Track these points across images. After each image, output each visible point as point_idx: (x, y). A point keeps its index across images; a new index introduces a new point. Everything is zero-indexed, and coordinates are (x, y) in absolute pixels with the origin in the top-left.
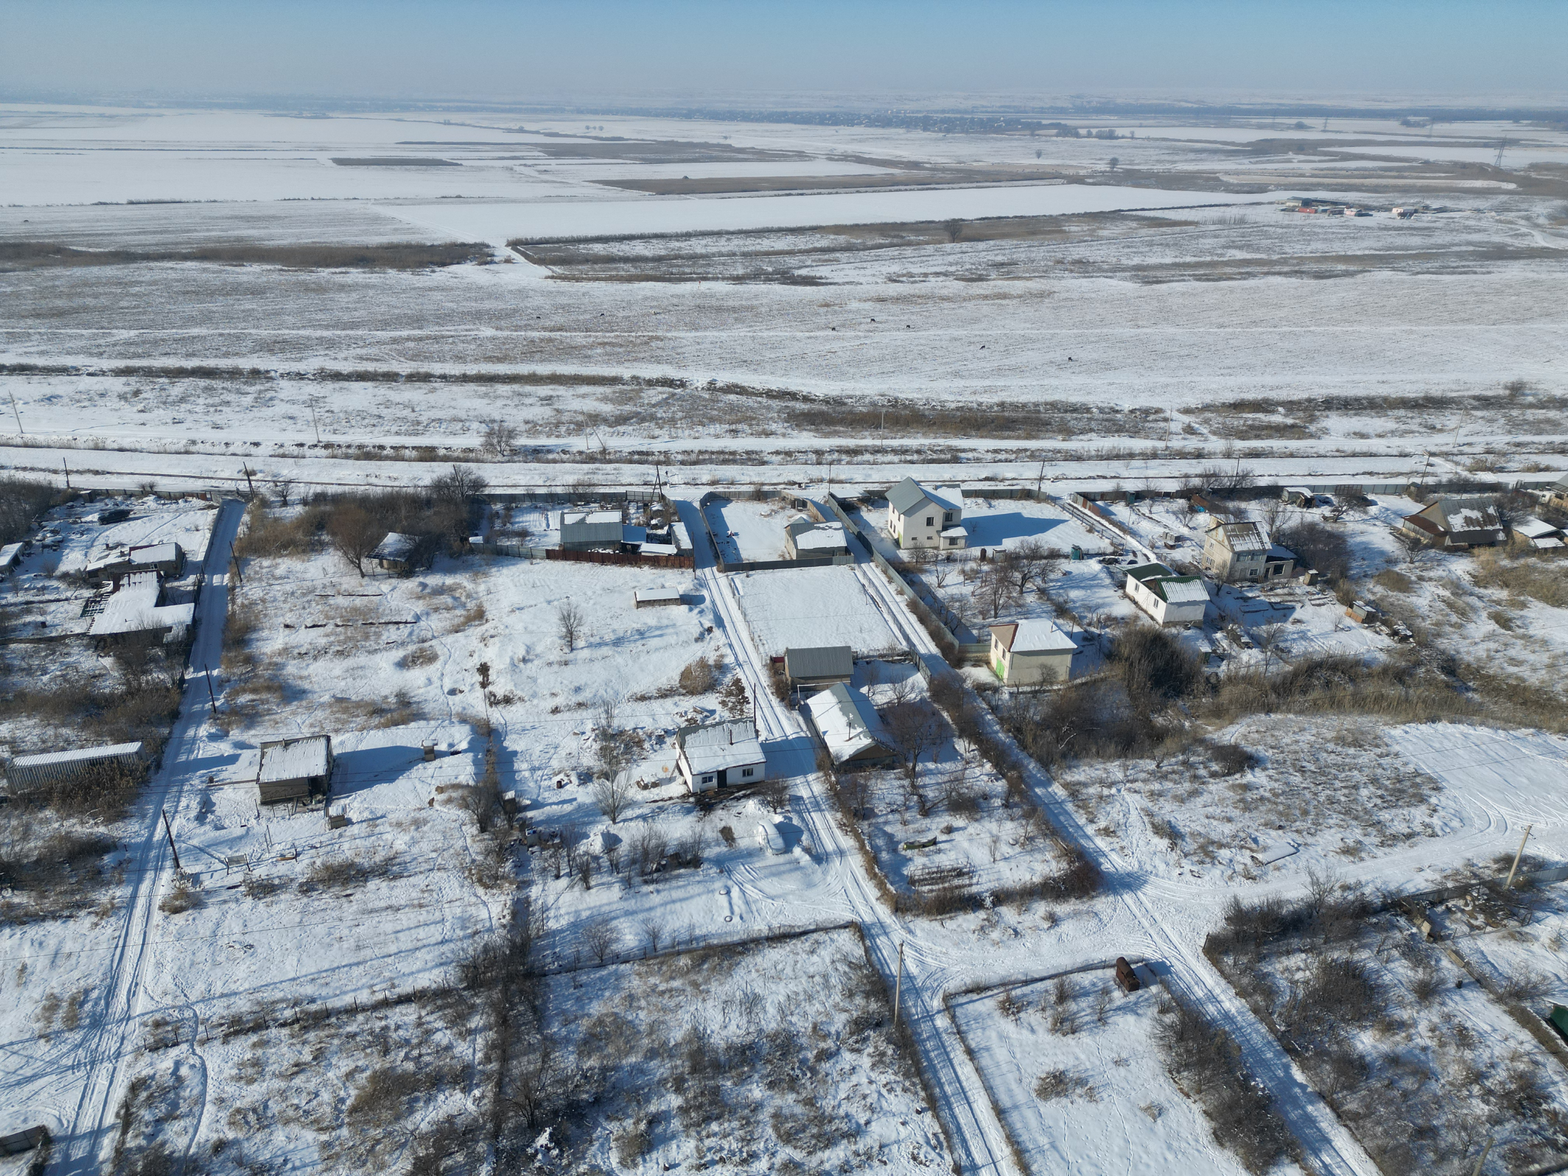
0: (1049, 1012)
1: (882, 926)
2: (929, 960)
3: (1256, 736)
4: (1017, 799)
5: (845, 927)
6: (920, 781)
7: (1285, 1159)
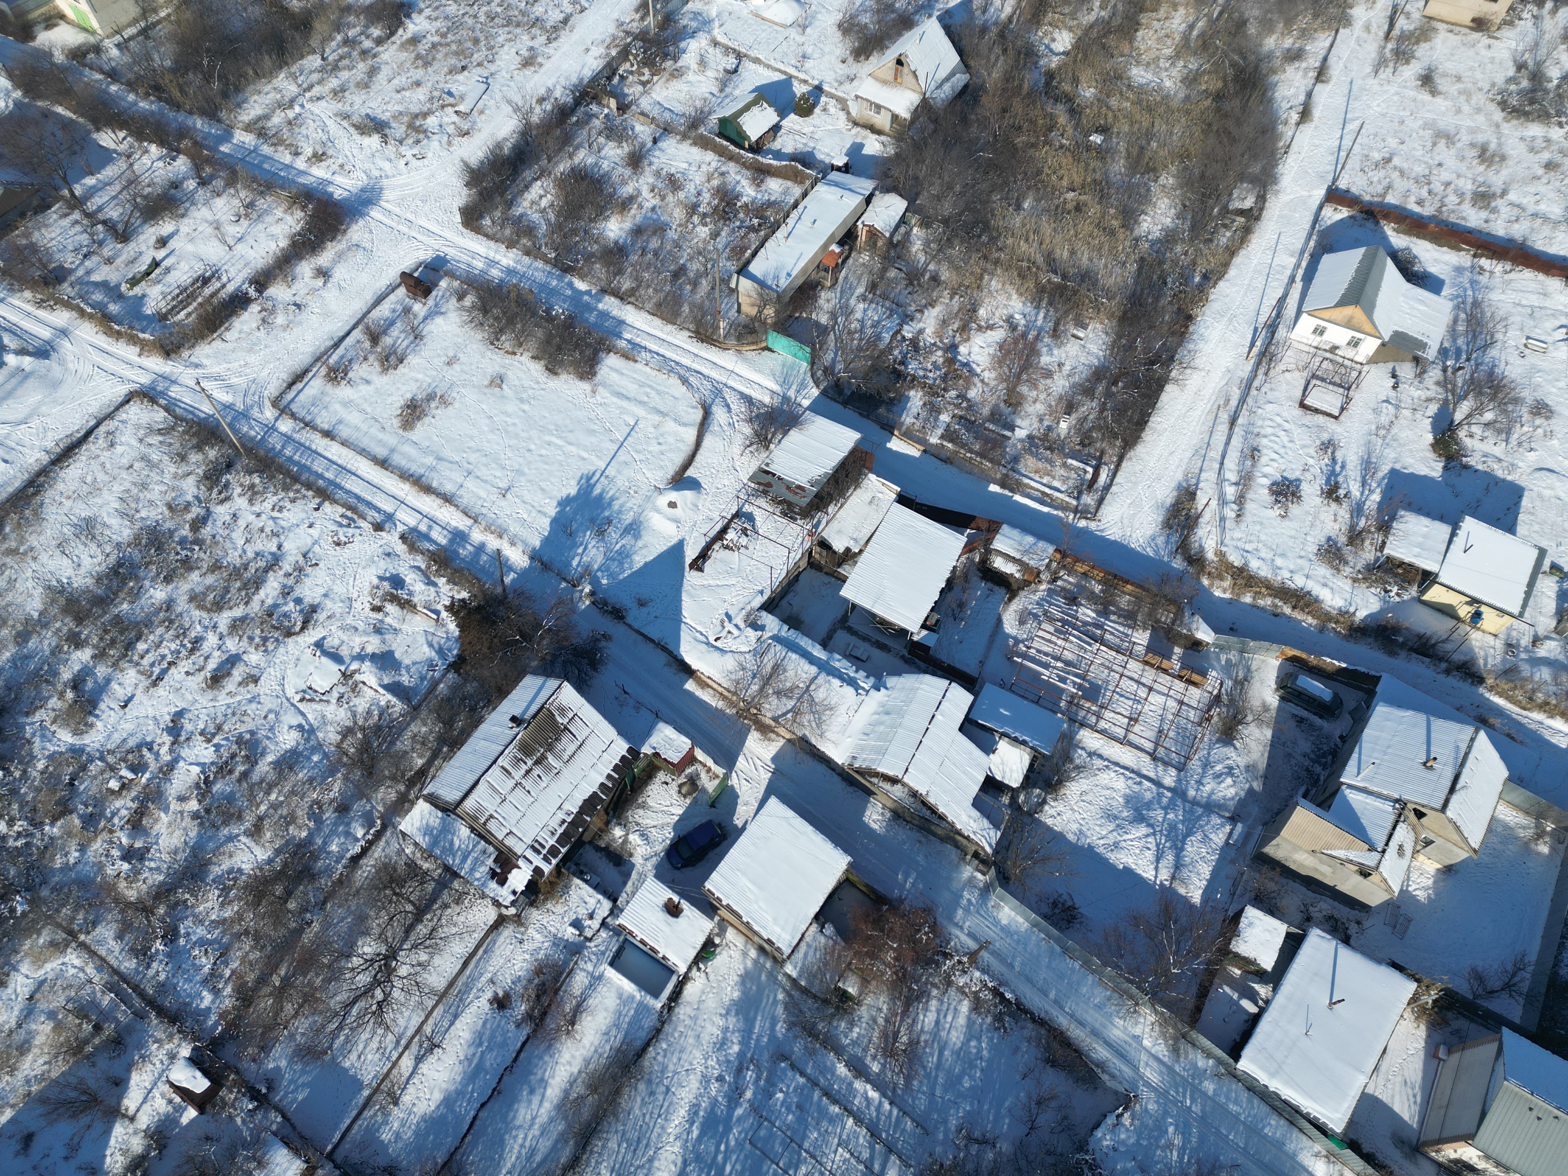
0: (371, 358)
1: (165, 378)
2: (234, 380)
4: (208, 170)
5: (127, 401)
6: (91, 206)
7: (603, 355)
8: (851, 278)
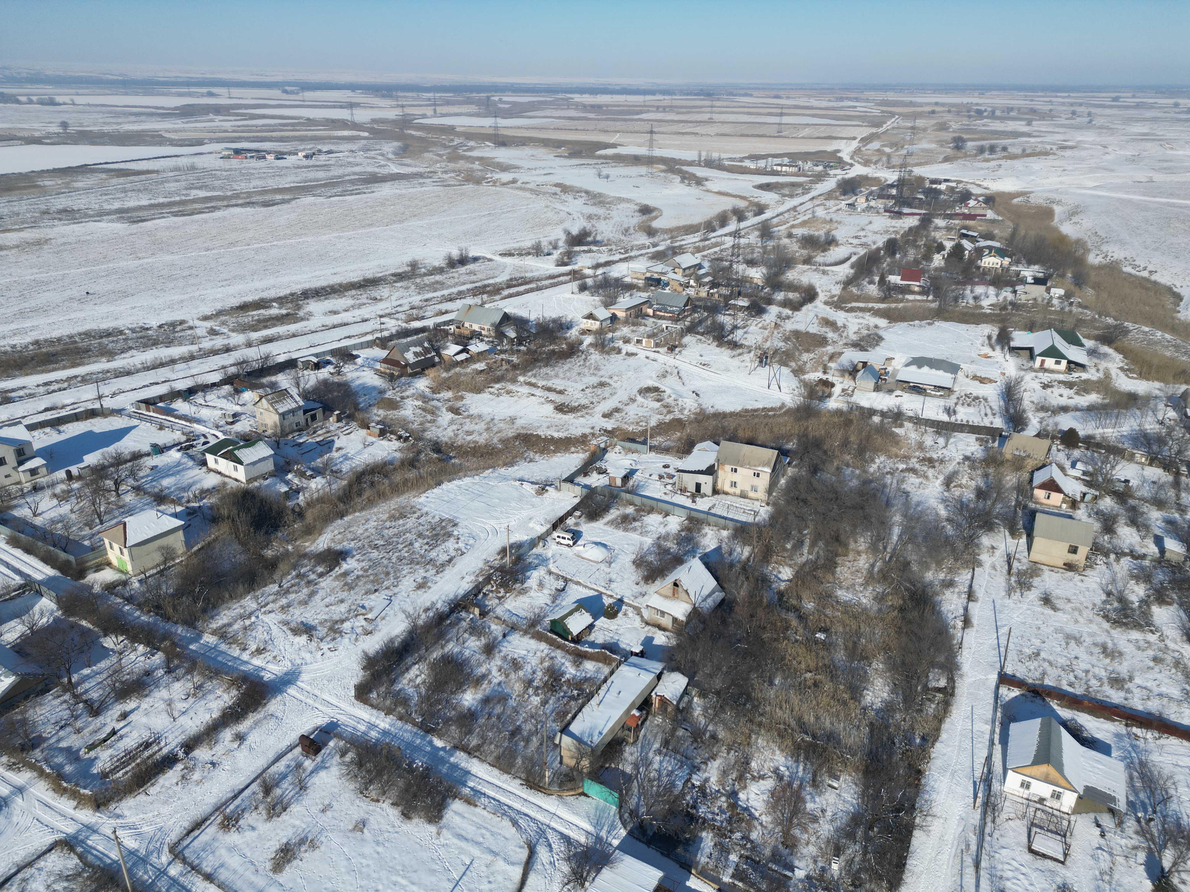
0: (261, 807)
1: (88, 827)
2: (145, 829)
3: (340, 536)
4: (176, 662)
5: (49, 850)
6: (80, 690)
7: (449, 801)
8: (649, 736)
